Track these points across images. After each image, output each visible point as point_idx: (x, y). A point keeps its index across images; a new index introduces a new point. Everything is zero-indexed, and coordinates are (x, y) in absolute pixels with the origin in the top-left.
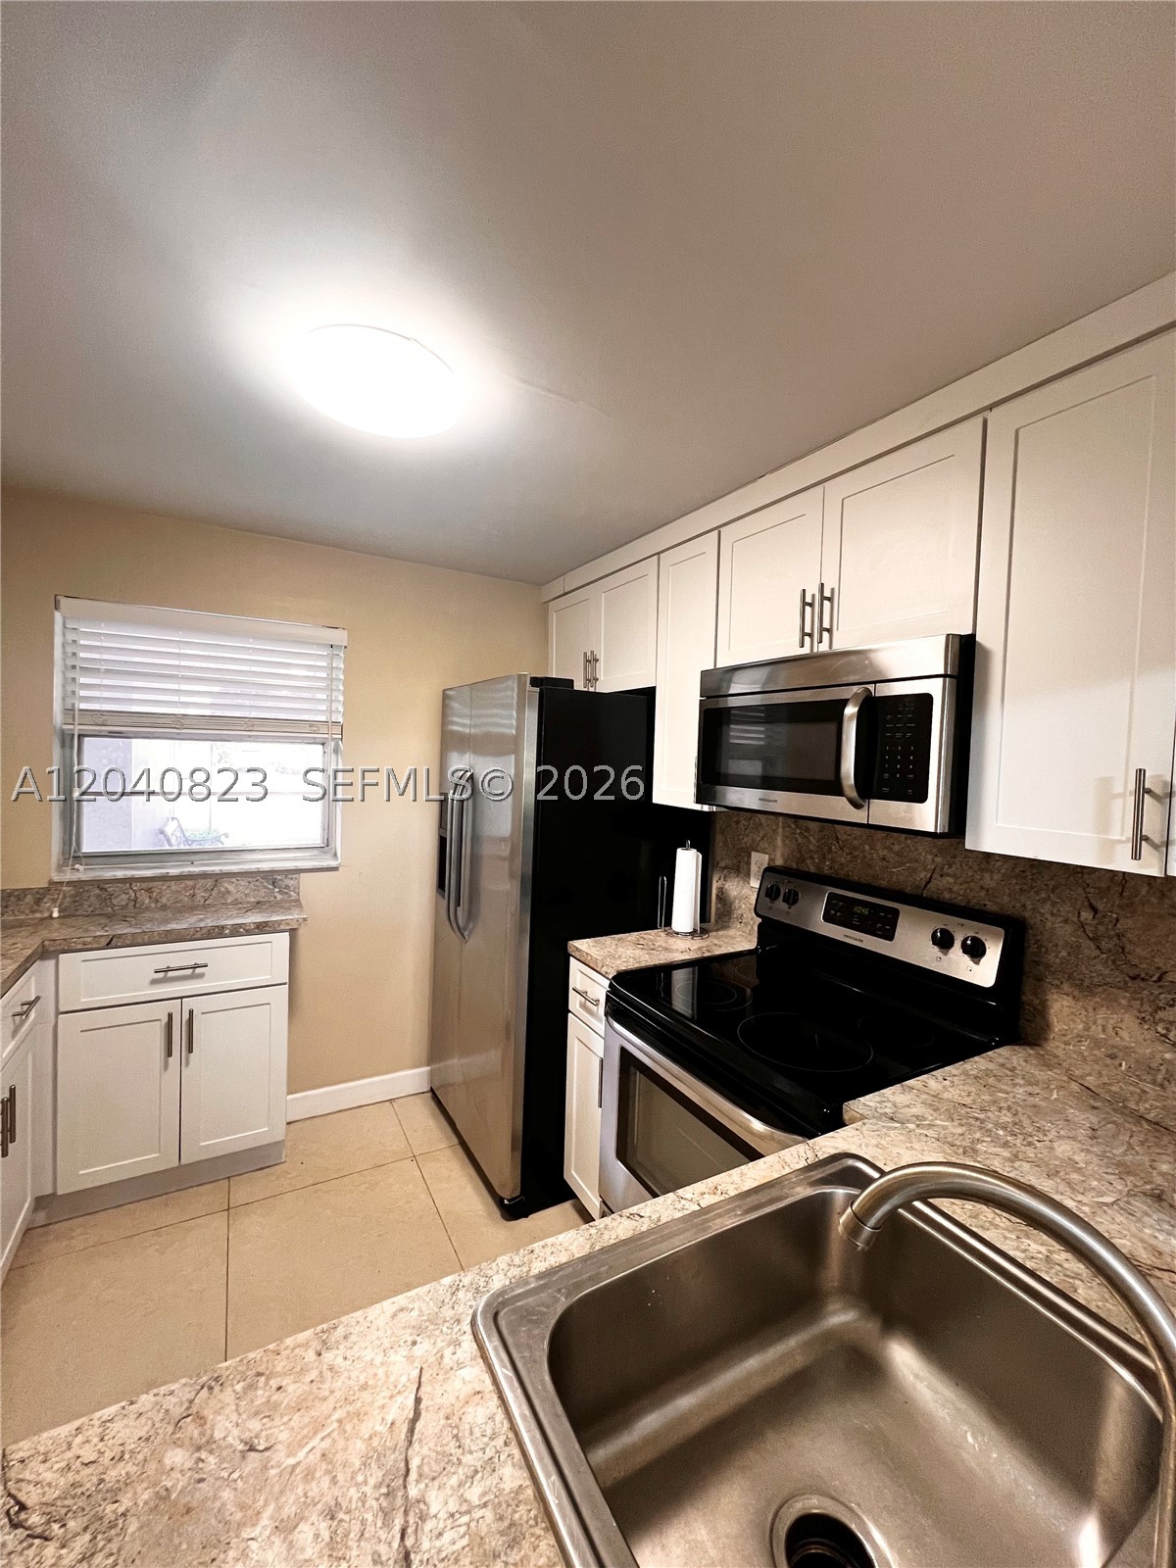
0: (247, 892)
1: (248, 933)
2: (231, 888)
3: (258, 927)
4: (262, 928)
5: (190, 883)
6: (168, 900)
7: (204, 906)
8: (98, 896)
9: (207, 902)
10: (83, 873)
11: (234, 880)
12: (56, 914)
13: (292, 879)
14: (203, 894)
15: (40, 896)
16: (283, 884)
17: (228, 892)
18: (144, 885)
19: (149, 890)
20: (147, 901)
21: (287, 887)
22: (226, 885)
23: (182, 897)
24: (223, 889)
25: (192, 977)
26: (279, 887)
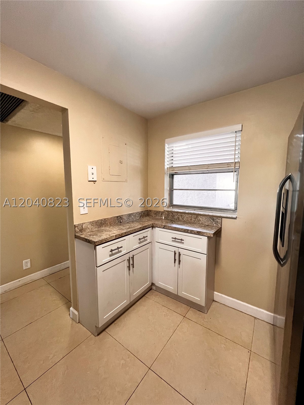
0: (205, 221)
1: (195, 234)
2: (201, 219)
3: (197, 233)
4: (199, 233)
5: (191, 215)
6: (186, 219)
7: (194, 223)
8: (172, 215)
9: (195, 222)
10: (171, 209)
11: (202, 217)
12: (163, 218)
13: (219, 219)
14: (193, 219)
15: (162, 213)
16: (216, 221)
17: (200, 220)
18: (180, 214)
19: (181, 216)
20: (181, 219)
21: (217, 222)
22: (200, 218)
23: (189, 219)
24: (198, 219)
25: (181, 242)
26: (215, 221)
